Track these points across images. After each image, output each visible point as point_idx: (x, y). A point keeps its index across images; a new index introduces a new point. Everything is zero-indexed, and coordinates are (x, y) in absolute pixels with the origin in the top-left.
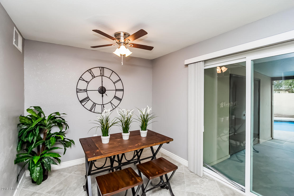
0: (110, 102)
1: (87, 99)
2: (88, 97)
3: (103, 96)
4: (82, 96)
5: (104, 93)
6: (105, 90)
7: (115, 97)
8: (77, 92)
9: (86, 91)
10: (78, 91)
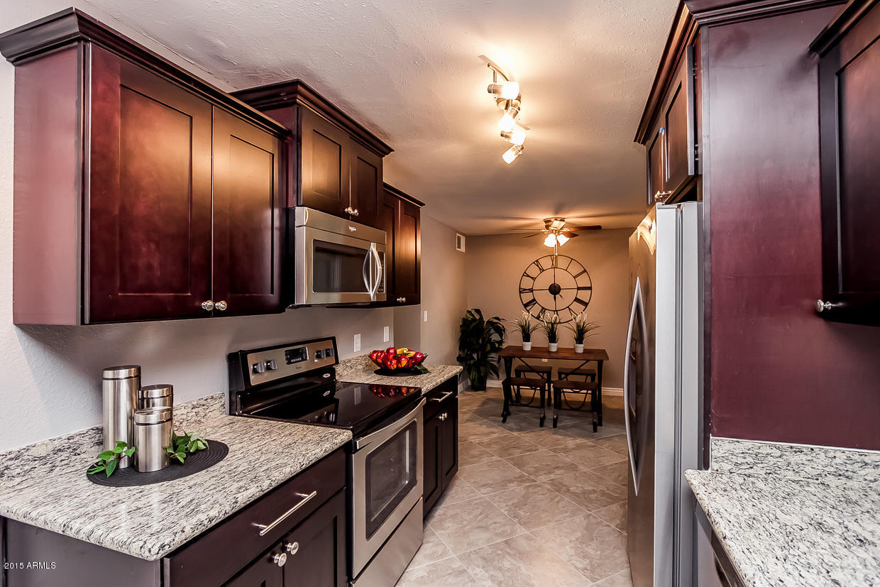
0: (568, 307)
1: (533, 302)
2: (534, 300)
3: (555, 298)
4: (527, 297)
5: (558, 293)
6: (560, 289)
7: (577, 300)
8: (520, 292)
9: (531, 290)
10: (522, 291)
